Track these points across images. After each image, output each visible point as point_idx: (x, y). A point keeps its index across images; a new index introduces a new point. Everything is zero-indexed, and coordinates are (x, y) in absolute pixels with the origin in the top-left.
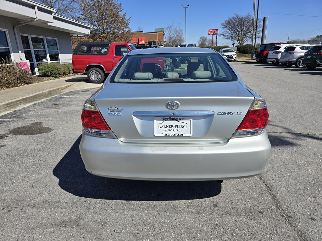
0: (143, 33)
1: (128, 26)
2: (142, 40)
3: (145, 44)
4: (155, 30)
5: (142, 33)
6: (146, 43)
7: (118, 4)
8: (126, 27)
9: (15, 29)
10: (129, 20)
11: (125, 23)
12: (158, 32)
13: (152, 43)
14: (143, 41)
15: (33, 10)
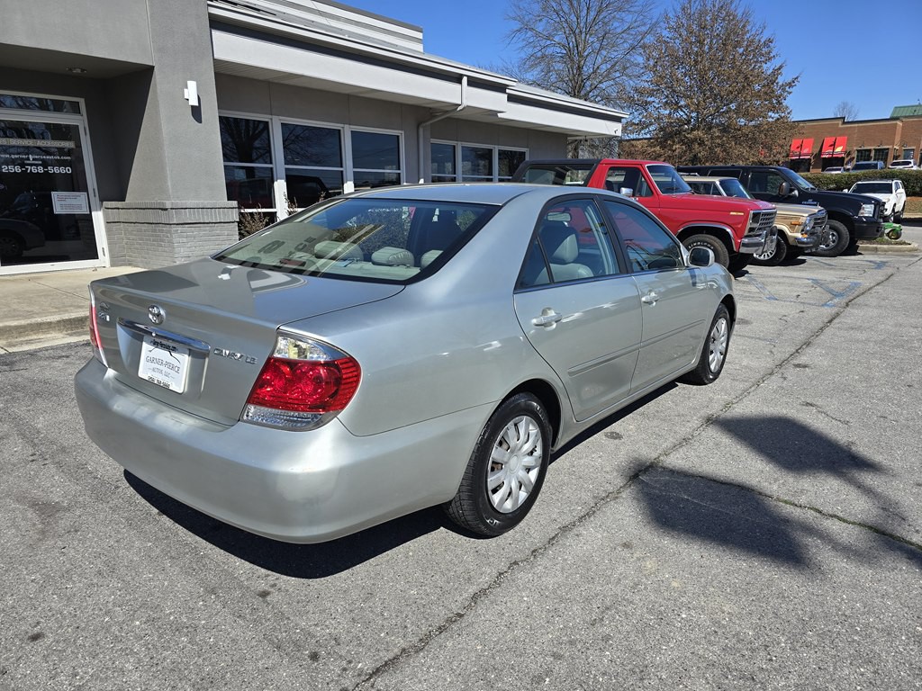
0: (844, 123)
1: (785, 103)
2: (833, 146)
3: (843, 158)
4: (894, 112)
5: (840, 122)
6: (849, 154)
7: (762, 41)
8: (777, 107)
9: (421, 130)
10: (790, 85)
11: (772, 95)
12: (906, 117)
13: (872, 154)
14: (839, 149)
15: (458, 86)
